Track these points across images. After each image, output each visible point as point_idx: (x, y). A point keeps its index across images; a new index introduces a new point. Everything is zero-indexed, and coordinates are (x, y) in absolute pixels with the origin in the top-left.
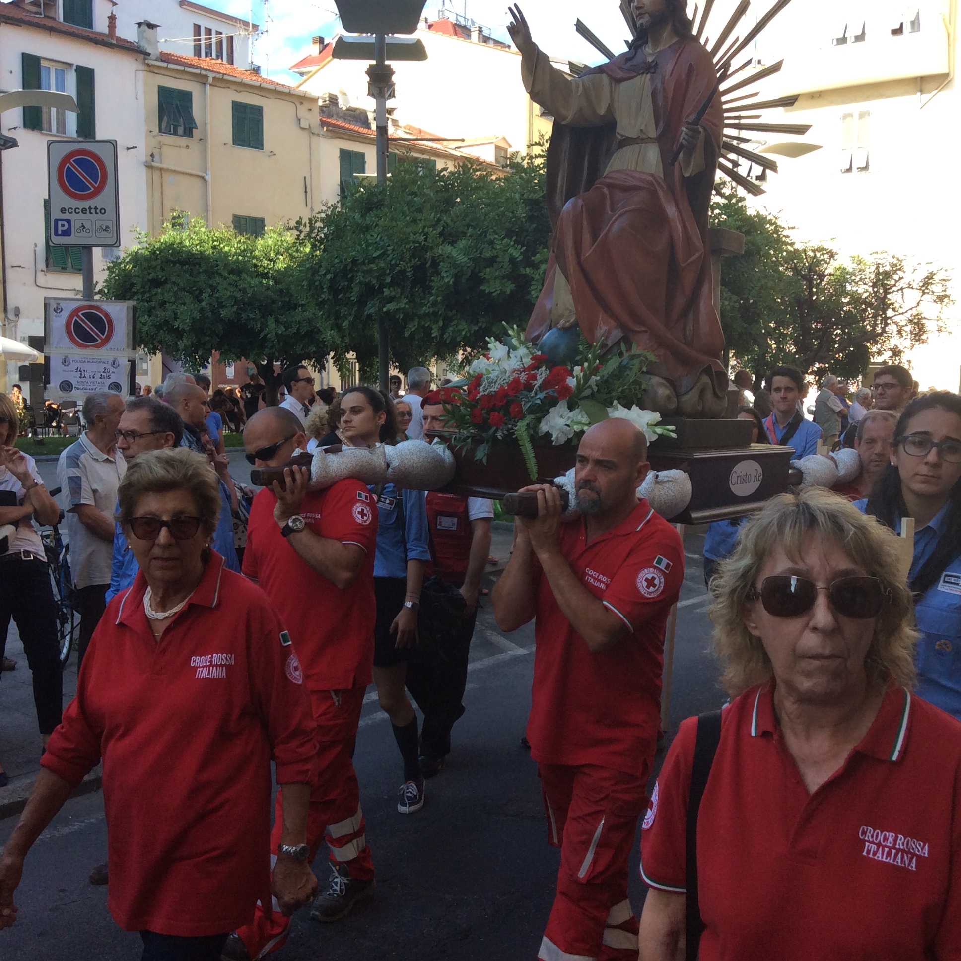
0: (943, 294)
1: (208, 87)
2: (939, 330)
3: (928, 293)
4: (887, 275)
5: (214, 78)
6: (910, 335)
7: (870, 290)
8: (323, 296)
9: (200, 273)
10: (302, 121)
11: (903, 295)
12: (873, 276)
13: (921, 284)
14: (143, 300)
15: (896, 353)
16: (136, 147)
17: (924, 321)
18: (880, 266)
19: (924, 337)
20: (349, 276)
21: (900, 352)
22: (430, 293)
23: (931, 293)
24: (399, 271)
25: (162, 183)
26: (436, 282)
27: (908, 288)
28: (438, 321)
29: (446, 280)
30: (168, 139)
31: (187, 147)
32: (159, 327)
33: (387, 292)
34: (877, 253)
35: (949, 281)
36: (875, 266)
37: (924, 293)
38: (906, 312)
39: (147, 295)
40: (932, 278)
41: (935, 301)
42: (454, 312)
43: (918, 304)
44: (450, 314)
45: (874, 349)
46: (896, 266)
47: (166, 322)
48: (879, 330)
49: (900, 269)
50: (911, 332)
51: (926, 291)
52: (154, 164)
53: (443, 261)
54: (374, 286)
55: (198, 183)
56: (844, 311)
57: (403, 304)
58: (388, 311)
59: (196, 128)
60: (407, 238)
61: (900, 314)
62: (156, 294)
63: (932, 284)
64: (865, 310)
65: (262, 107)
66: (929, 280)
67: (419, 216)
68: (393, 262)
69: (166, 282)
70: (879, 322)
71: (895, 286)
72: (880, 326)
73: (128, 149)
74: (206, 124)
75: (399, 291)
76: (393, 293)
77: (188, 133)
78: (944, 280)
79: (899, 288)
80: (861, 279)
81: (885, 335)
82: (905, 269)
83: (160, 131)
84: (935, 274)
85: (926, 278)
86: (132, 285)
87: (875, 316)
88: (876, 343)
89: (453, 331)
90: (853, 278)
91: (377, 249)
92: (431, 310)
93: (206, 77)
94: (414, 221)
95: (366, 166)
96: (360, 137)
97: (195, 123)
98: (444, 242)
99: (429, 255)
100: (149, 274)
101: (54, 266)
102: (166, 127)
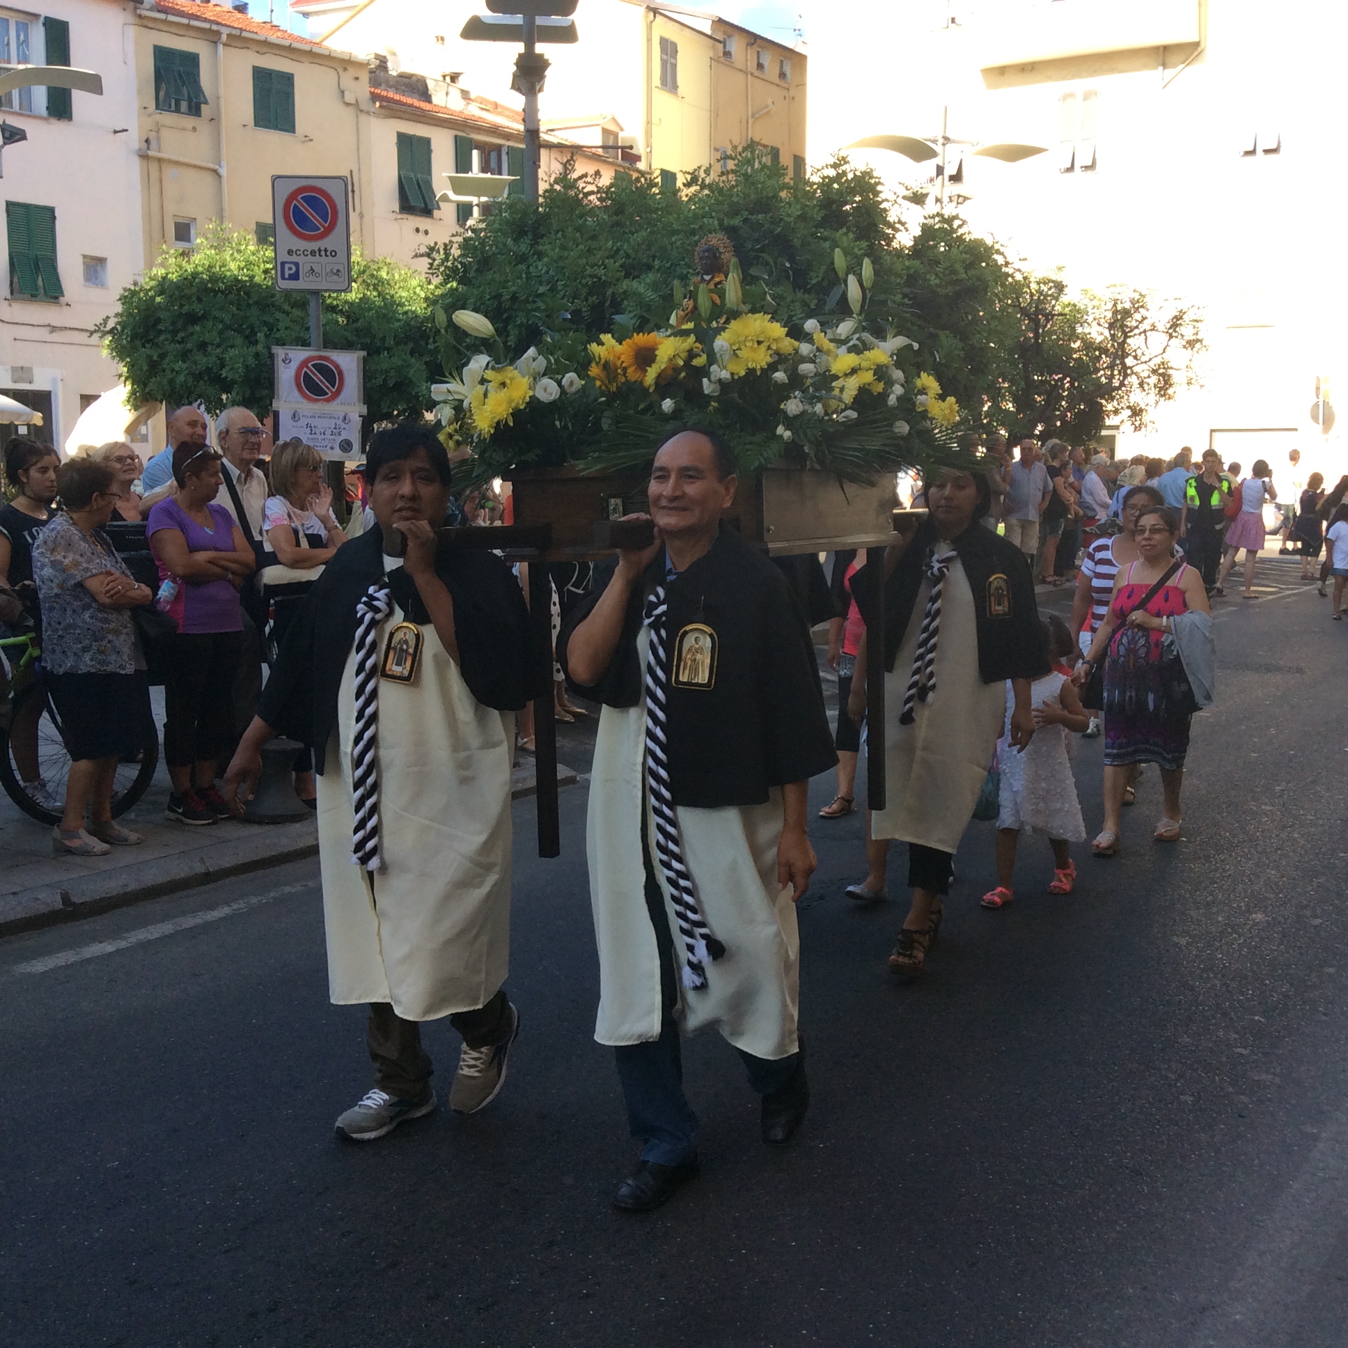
0: (1194, 337)
1: (221, 47)
2: (1189, 383)
3: (1176, 337)
4: (1127, 313)
5: (229, 36)
6: (1153, 388)
7: (1106, 332)
9: (249, 306)
10: (346, 94)
11: (1146, 339)
12: (1109, 315)
13: (1168, 326)
14: (173, 341)
15: (1136, 412)
16: (126, 130)
17: (1170, 372)
18: (1119, 302)
19: (1170, 391)
21: (1141, 410)
23: (1180, 337)
25: (161, 181)
27: (1153, 330)
30: (168, 118)
31: (194, 129)
32: (198, 377)
34: (1115, 286)
35: (1201, 321)
36: (1113, 303)
37: (1171, 336)
38: (1150, 359)
39: (181, 335)
40: (1181, 318)
41: (1184, 347)
43: (1164, 352)
45: (1110, 407)
46: (1138, 302)
47: (208, 370)
48: (1116, 383)
49: (1142, 307)
50: (1155, 386)
51: (1174, 334)
52: (151, 153)
53: (627, 298)
55: (208, 179)
56: (1074, 360)
59: (206, 103)
60: (583, 272)
61: (1142, 363)
62: (192, 334)
63: (1181, 324)
64: (1099, 358)
65: (292, 75)
66: (1178, 320)
67: (594, 244)
68: (565, 300)
69: (204, 317)
70: (1116, 372)
71: (1137, 327)
72: (1117, 377)
73: (116, 132)
74: (218, 98)
77: (195, 110)
78: (1196, 321)
79: (1142, 330)
80: (1095, 319)
81: (1123, 388)
82: (1149, 307)
83: (157, 109)
84: (1184, 313)
85: (1175, 317)
86: (159, 320)
87: (1111, 367)
88: (1112, 399)
90: (1085, 317)
91: (541, 284)
93: (218, 33)
94: (589, 250)
95: (433, 156)
96: (424, 116)
97: (204, 96)
98: (627, 276)
99: (609, 292)
100: (181, 306)
101: (21, 292)
102: (165, 100)
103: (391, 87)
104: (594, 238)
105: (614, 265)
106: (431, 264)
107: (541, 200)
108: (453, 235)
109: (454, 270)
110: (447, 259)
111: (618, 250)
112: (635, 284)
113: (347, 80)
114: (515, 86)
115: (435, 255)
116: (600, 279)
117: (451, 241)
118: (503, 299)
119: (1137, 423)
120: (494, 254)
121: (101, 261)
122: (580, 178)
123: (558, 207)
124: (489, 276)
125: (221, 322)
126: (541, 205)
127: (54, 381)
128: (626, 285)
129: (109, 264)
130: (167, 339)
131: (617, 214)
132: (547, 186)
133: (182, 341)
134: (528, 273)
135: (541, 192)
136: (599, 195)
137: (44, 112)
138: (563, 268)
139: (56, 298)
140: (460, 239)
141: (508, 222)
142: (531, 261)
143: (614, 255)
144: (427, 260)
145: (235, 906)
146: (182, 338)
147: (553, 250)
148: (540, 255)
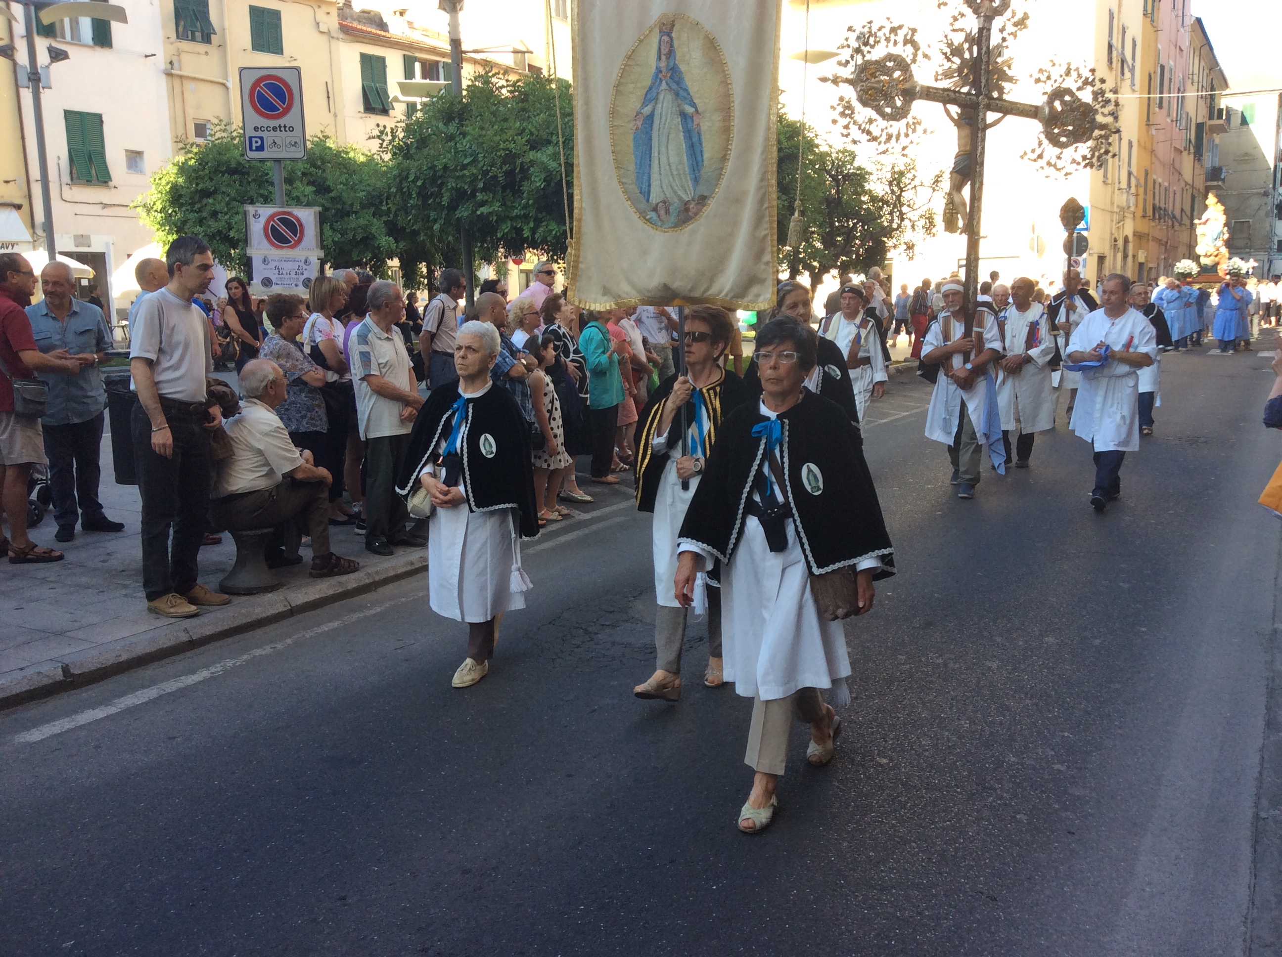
4: (901, 174)
7: (887, 189)
8: (412, 202)
9: (249, 182)
10: (321, 25)
11: (916, 192)
12: (889, 176)
14: (192, 211)
15: (910, 247)
16: (154, 55)
17: (934, 216)
18: (896, 166)
19: (934, 230)
20: (439, 182)
21: (913, 245)
22: (519, 197)
24: (491, 177)
25: (182, 91)
26: (526, 186)
27: (921, 185)
28: (528, 224)
29: (538, 184)
30: (186, 45)
31: (207, 53)
32: (212, 237)
33: (479, 197)
36: (892, 166)
38: (920, 207)
39: (197, 206)
42: (544, 214)
44: (540, 216)
45: (890, 243)
46: (909, 165)
47: (219, 232)
48: (895, 226)
49: (912, 169)
50: (923, 227)
52: (173, 72)
53: (532, 166)
54: (465, 192)
55: (219, 90)
56: (864, 209)
57: (496, 207)
58: (482, 213)
59: (215, 34)
60: (497, 146)
61: (913, 210)
62: (206, 205)
64: (881, 208)
65: (280, 11)
67: (505, 125)
68: (485, 168)
69: (215, 192)
70: (895, 218)
71: (909, 184)
72: (896, 220)
73: (146, 56)
74: (224, 29)
75: (491, 195)
76: (486, 198)
77: (207, 39)
80: (878, 179)
81: (901, 230)
82: (917, 168)
83: (178, 37)
86: (181, 196)
87: (891, 213)
88: (892, 237)
89: (544, 232)
90: (871, 177)
91: (466, 156)
92: (522, 213)
94: (501, 130)
95: (388, 70)
96: (381, 40)
97: (213, 29)
98: (533, 148)
99: (519, 162)
100: (197, 184)
101: (78, 178)
102: (183, 33)
103: (355, 20)
104: (505, 120)
105: (522, 140)
106: (381, 144)
107: (464, 93)
108: (398, 122)
109: (400, 148)
110: (393, 140)
111: (524, 130)
112: (539, 154)
113: (321, 15)
114: (442, 7)
115: (384, 137)
116: (511, 151)
117: (396, 127)
118: (437, 169)
119: (911, 255)
120: (430, 135)
121: (139, 154)
122: (494, 75)
123: (478, 98)
124: (426, 151)
125: (228, 195)
126: (465, 97)
127: (107, 245)
128: (532, 155)
129: (145, 156)
130: (187, 210)
131: (522, 101)
132: (470, 83)
133: (200, 211)
134: (456, 148)
135: (464, 86)
136: (509, 89)
137: (90, 42)
138: (483, 143)
139: (106, 182)
140: (403, 125)
141: (439, 111)
142: (457, 139)
143: (521, 132)
144: (377, 142)
145: (213, 670)
146: (199, 209)
147: (474, 130)
148: (464, 135)
